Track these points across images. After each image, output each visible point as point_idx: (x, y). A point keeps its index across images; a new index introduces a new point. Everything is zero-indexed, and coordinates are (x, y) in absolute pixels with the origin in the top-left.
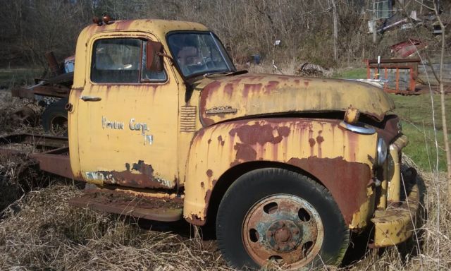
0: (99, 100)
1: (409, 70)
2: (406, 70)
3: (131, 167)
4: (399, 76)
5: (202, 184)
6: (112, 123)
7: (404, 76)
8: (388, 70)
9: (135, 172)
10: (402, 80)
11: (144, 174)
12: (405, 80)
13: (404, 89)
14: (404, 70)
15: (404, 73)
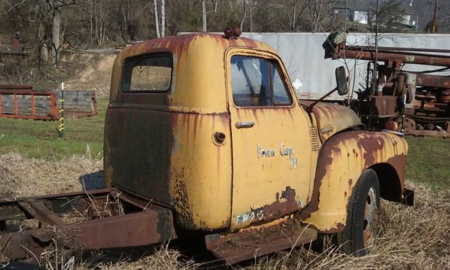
0: (252, 126)
1: (49, 97)
2: (45, 97)
3: (280, 196)
4: (35, 103)
5: (346, 193)
6: (266, 151)
7: (41, 102)
8: (18, 96)
9: (283, 200)
10: (40, 106)
11: (289, 201)
12: (44, 106)
13: (43, 115)
14: (41, 97)
15: (41, 99)
